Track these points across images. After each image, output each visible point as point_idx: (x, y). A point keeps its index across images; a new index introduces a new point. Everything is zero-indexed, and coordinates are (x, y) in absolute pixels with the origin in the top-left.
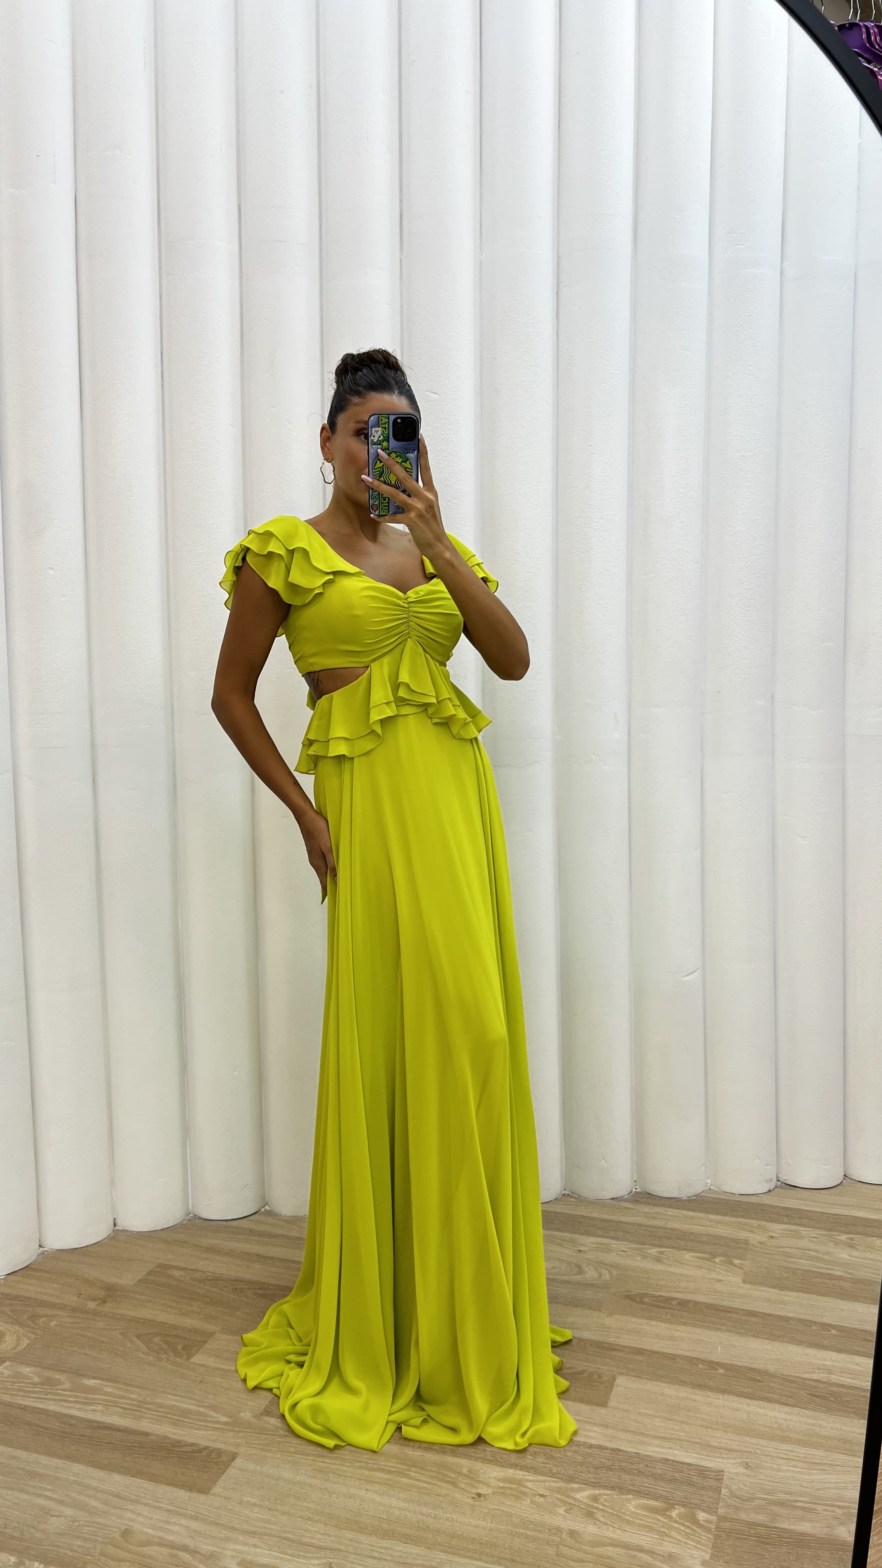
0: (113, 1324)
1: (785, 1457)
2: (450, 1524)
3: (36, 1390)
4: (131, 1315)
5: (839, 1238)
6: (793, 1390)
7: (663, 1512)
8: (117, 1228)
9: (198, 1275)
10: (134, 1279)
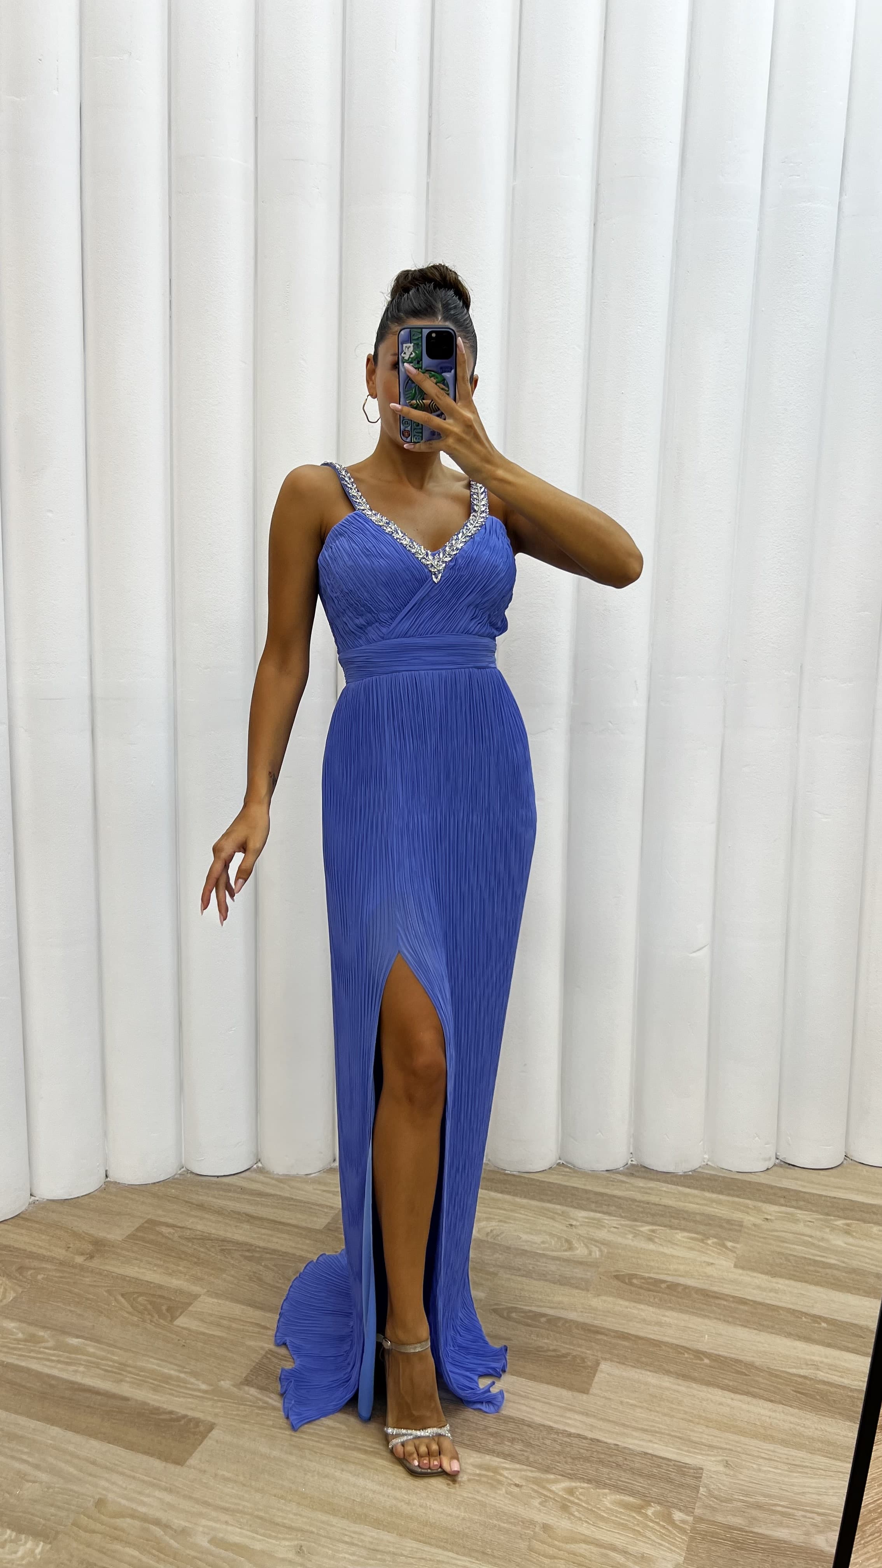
0: (100, 1280)
1: (767, 1456)
2: (424, 1511)
3: (20, 1346)
4: (118, 1273)
5: (836, 1223)
6: (779, 1386)
7: (638, 1509)
8: (109, 1179)
9: (186, 1233)
10: (123, 1234)
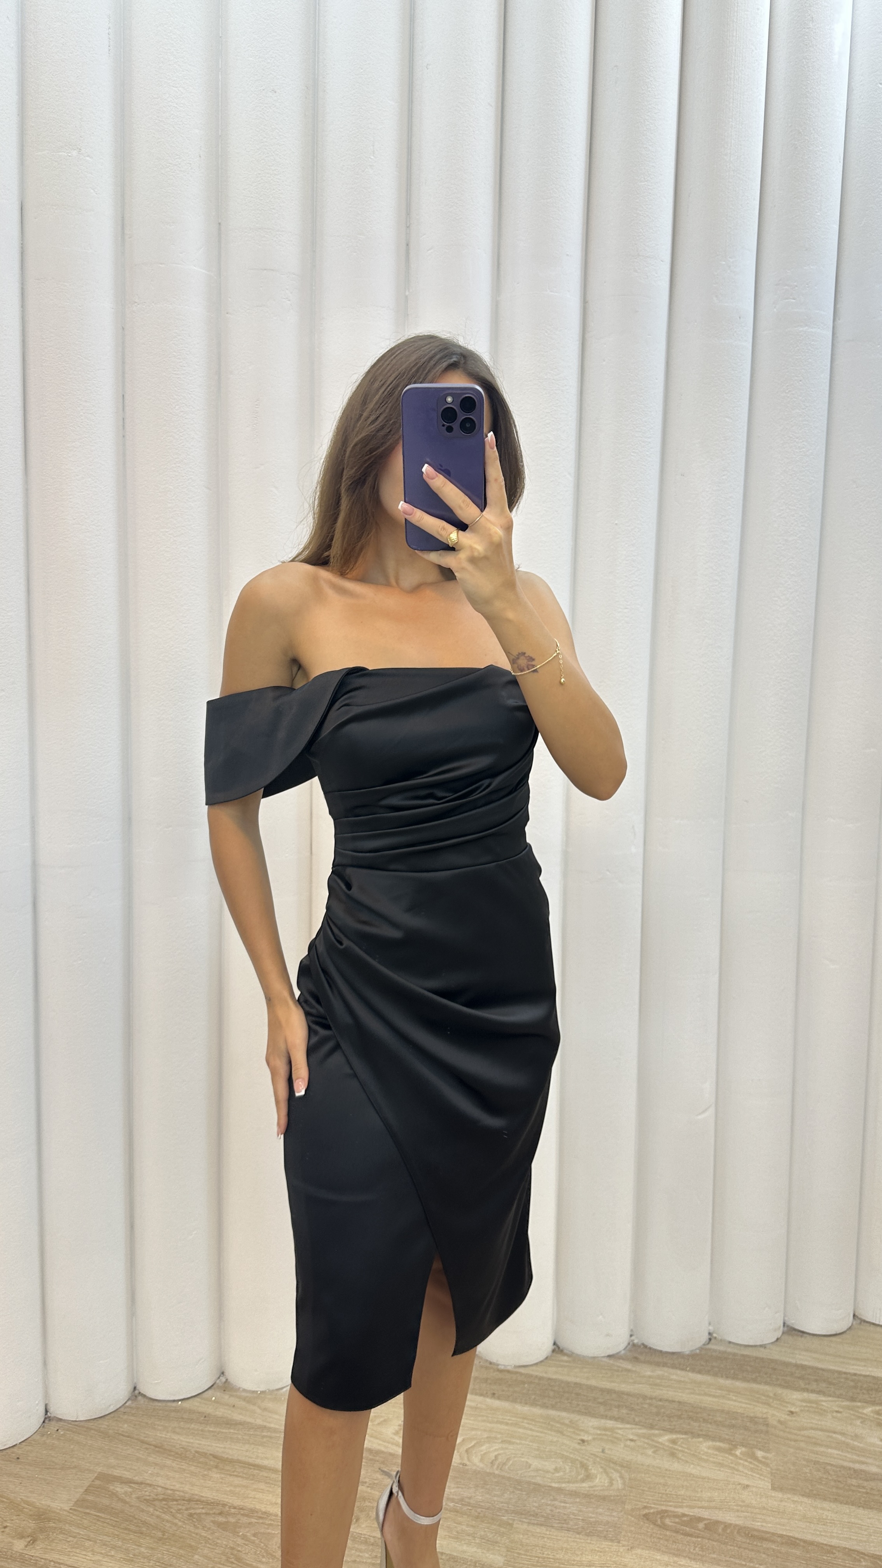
8: (50, 1414)
9: (146, 1491)
10: (69, 1500)
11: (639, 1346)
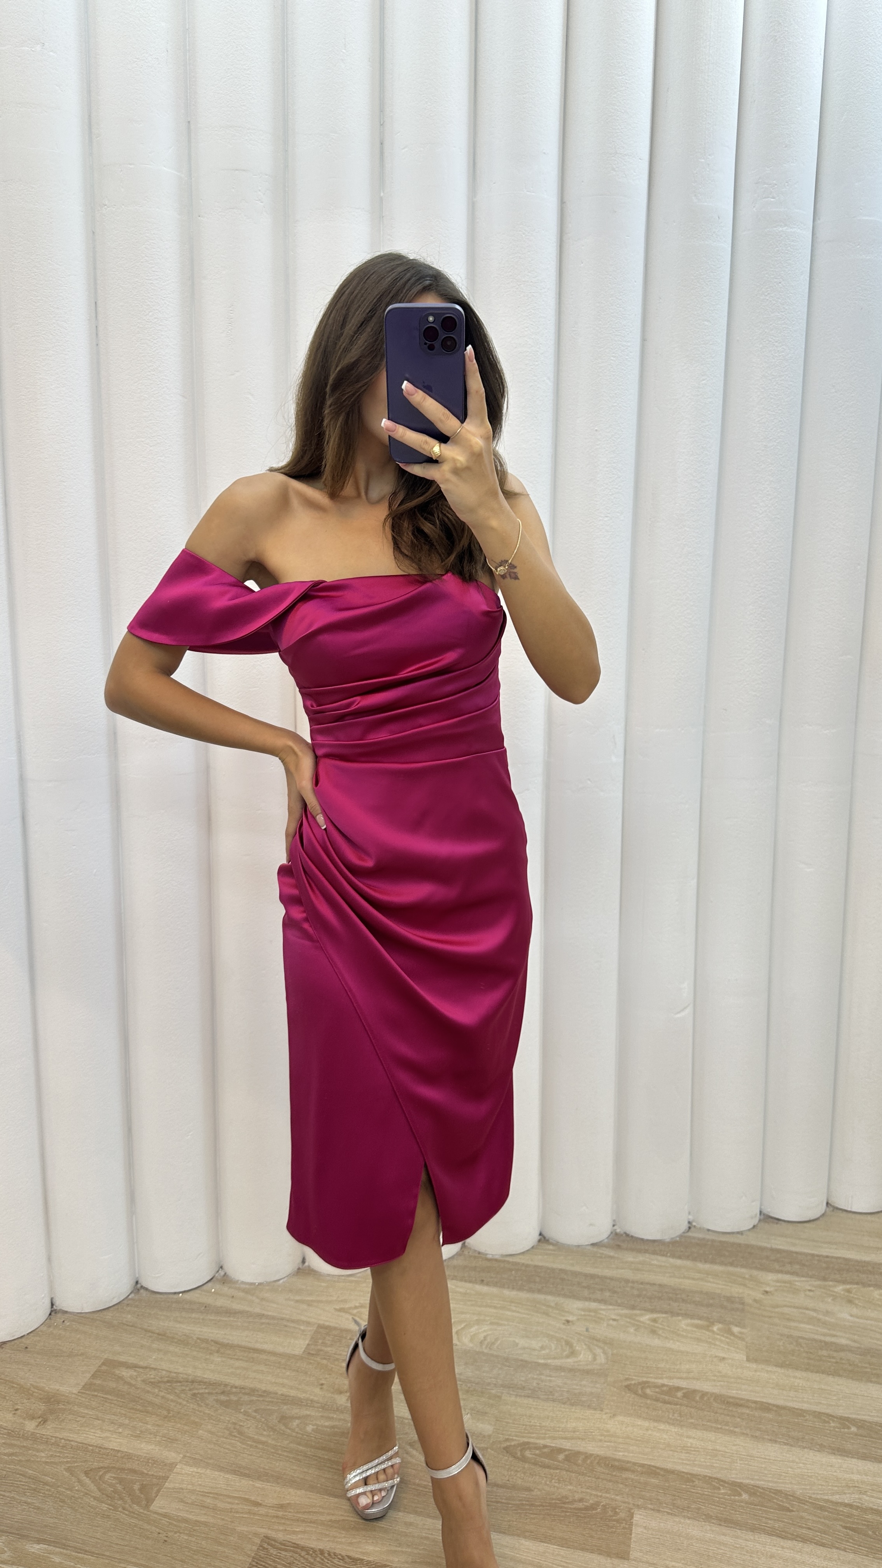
4: (79, 1440)
5: (836, 1290)
8: (55, 1307)
9: (150, 1375)
10: (78, 1384)
11: (622, 1235)
